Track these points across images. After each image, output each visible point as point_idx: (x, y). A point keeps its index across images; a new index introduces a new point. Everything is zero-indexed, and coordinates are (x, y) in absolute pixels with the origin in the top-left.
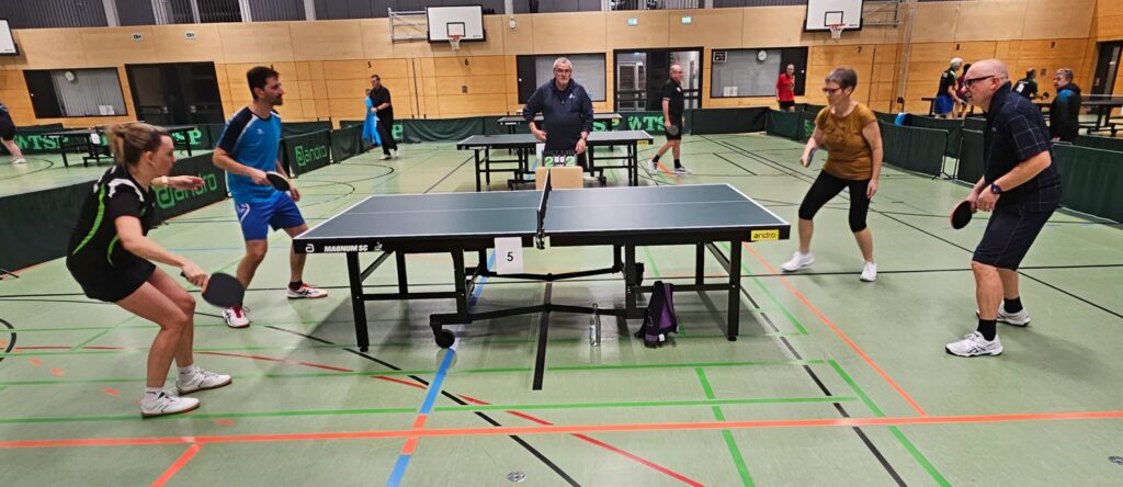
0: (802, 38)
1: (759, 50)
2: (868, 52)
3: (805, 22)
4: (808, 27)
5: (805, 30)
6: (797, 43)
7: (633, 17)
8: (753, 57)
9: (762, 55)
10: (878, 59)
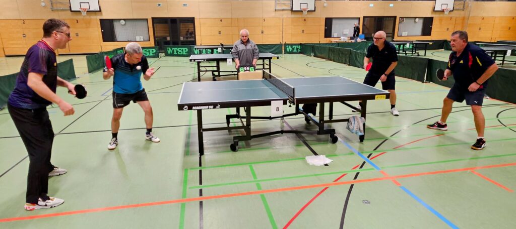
0: (432, 13)
1: (416, 18)
2: (454, 19)
3: (434, 8)
4: (436, 10)
5: (434, 11)
6: (429, 16)
7: (372, 3)
8: (413, 20)
9: (417, 20)
10: (457, 22)
